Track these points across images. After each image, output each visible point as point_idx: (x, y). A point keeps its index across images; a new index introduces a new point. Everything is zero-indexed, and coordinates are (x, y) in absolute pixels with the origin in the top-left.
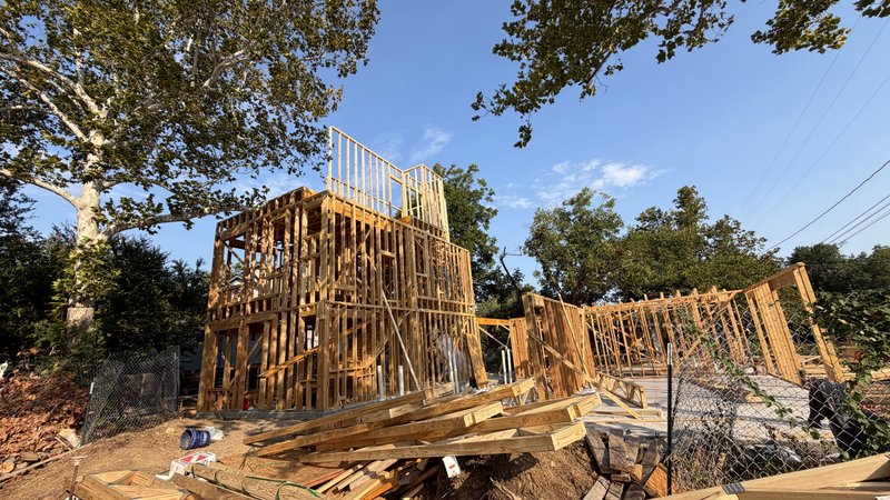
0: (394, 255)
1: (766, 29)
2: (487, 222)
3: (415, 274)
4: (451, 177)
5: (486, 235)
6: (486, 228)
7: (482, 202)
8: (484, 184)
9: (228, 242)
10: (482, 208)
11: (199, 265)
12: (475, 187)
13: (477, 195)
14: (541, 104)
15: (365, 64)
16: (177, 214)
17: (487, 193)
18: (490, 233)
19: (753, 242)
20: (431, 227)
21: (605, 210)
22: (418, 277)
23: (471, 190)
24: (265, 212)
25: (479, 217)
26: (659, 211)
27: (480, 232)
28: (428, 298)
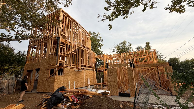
0: (76, 54)
1: (168, 7)
2: (101, 47)
3: (81, 58)
4: (93, 35)
5: (100, 50)
6: (100, 48)
7: (100, 42)
8: (101, 38)
9: (32, 47)
10: (100, 44)
11: (24, 52)
12: (99, 38)
13: (99, 40)
14: (114, 19)
15: (71, 4)
16: (17, 39)
17: (101, 40)
18: (101, 50)
19: (161, 56)
20: (86, 47)
21: (129, 46)
22: (82, 59)
23: (98, 39)
24: (42, 40)
25: (99, 46)
26: (141, 47)
27: (99, 49)
28: (84, 65)
